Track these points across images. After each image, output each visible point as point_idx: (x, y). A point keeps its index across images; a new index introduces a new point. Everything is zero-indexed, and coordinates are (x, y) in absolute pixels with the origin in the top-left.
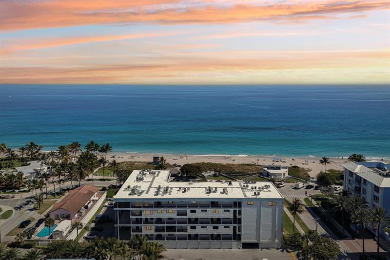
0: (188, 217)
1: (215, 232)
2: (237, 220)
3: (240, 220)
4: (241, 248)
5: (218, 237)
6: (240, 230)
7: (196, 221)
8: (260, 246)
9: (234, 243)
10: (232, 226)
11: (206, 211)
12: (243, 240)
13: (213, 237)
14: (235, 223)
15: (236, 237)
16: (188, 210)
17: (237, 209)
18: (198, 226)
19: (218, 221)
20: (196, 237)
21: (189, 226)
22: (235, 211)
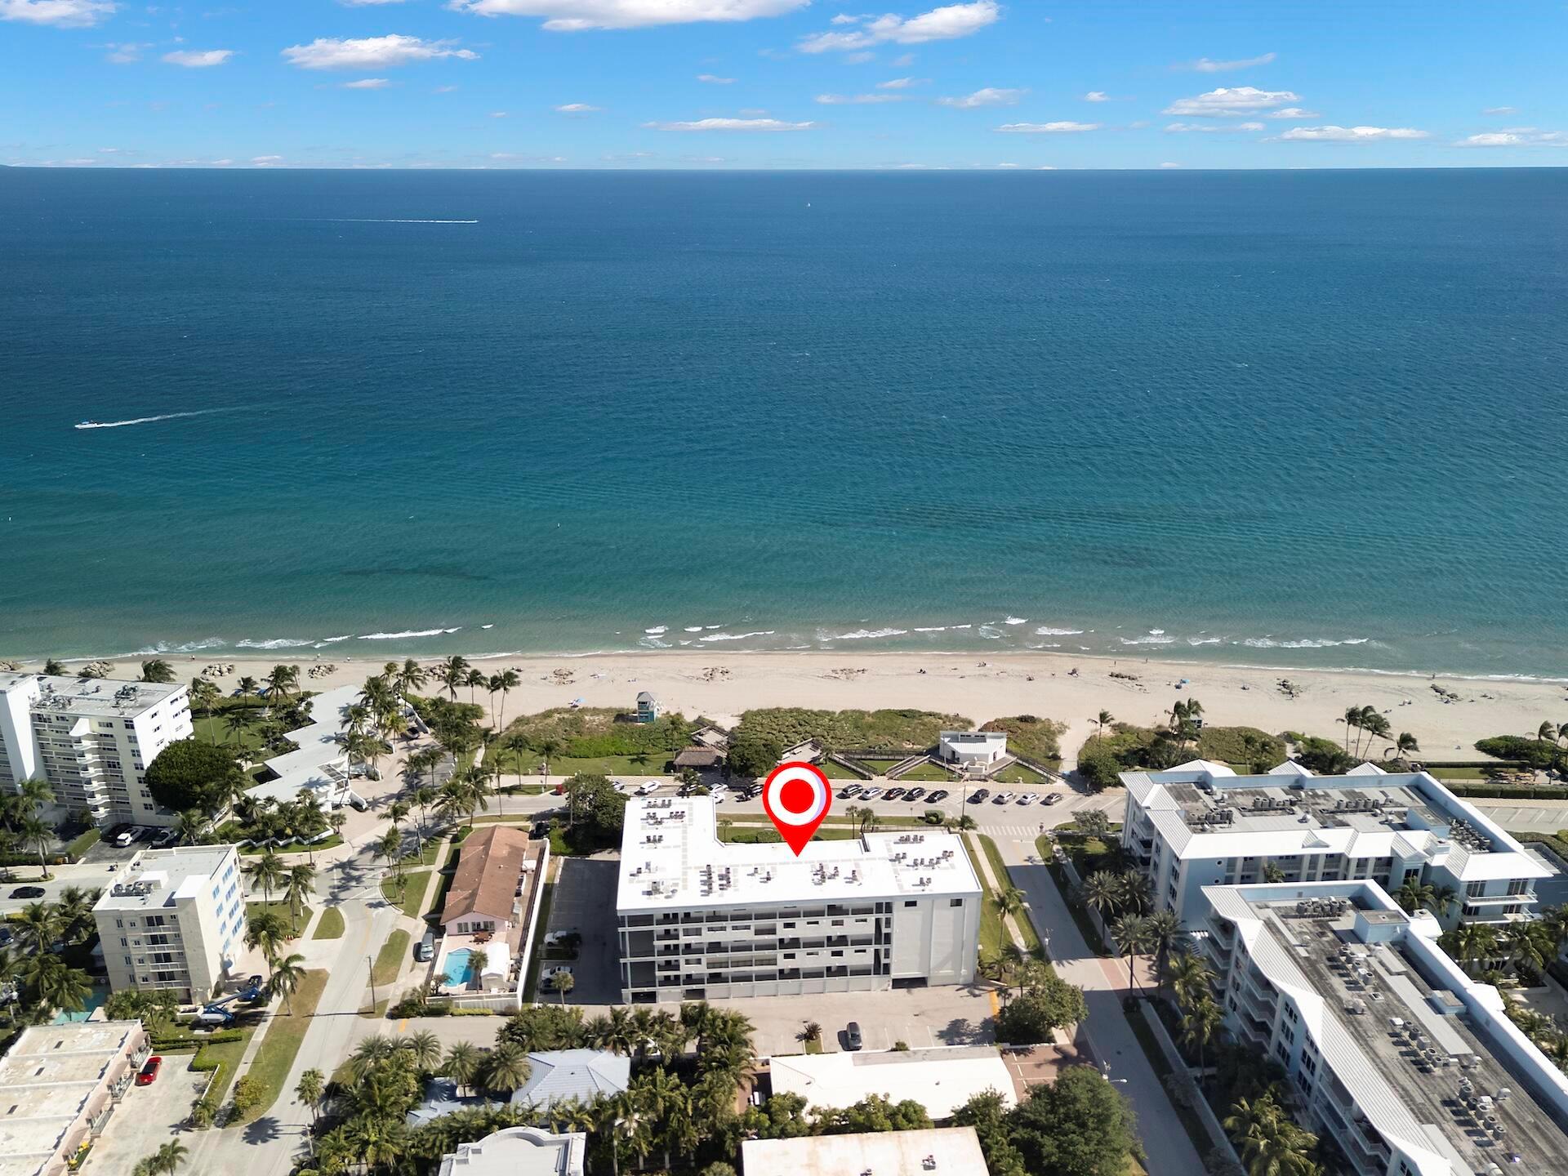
0: (779, 935)
1: (836, 962)
2: (882, 937)
3: (888, 938)
4: (890, 988)
5: (842, 971)
6: (887, 955)
7: (795, 943)
8: (930, 983)
9: (874, 979)
10: (871, 949)
11: (817, 923)
12: (896, 973)
13: (830, 972)
14: (878, 942)
15: (880, 967)
16: (779, 923)
17: (883, 916)
18: (800, 953)
19: (842, 940)
20: (794, 974)
21: (779, 954)
22: (878, 921)
